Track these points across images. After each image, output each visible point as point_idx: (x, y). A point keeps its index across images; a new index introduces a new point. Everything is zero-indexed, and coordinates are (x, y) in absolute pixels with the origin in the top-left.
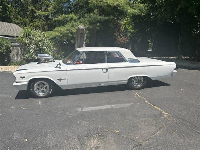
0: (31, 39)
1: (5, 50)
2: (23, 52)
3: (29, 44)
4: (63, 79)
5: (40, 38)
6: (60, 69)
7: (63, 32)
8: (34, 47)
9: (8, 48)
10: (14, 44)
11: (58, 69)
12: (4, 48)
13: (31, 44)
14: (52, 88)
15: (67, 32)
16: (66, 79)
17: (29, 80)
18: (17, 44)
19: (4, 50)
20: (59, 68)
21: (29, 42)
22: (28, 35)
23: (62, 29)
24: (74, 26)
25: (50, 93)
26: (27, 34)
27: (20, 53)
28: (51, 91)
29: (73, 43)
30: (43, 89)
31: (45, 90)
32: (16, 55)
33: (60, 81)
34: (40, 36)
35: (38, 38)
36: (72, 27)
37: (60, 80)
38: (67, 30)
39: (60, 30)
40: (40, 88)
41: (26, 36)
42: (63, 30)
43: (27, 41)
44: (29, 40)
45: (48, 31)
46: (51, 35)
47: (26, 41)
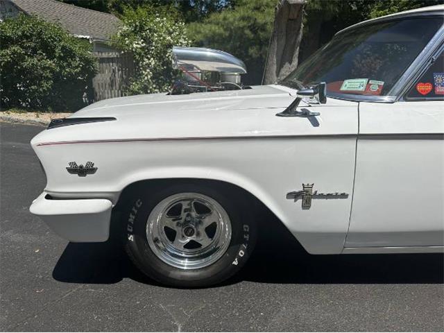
0: (147, 40)
1: (78, 70)
2: (124, 76)
3: (140, 54)
4: (329, 196)
5: (169, 38)
6: (316, 124)
7: (232, 24)
8: (153, 63)
9: (88, 62)
10: (105, 55)
11: (300, 125)
12: (77, 62)
13: (145, 53)
14: (247, 237)
15: (242, 24)
16: (344, 196)
17: (118, 186)
18: (113, 55)
19: (77, 67)
20: (305, 121)
21: (142, 48)
22: (139, 30)
23: (229, 15)
24: (263, 8)
25: (235, 263)
26: (136, 26)
27: (118, 79)
28: (241, 253)
29: (254, 56)
30: (198, 234)
31: (205, 241)
32: (107, 86)
33: (306, 205)
34: (170, 34)
35: (164, 38)
36: (256, 12)
37: (305, 196)
38: (243, 18)
39: (225, 19)
40: (179, 230)
41: (135, 32)
42: (231, 20)
43: (137, 45)
44: (142, 43)
45: (192, 23)
46: (200, 32)
47: (135, 45)
